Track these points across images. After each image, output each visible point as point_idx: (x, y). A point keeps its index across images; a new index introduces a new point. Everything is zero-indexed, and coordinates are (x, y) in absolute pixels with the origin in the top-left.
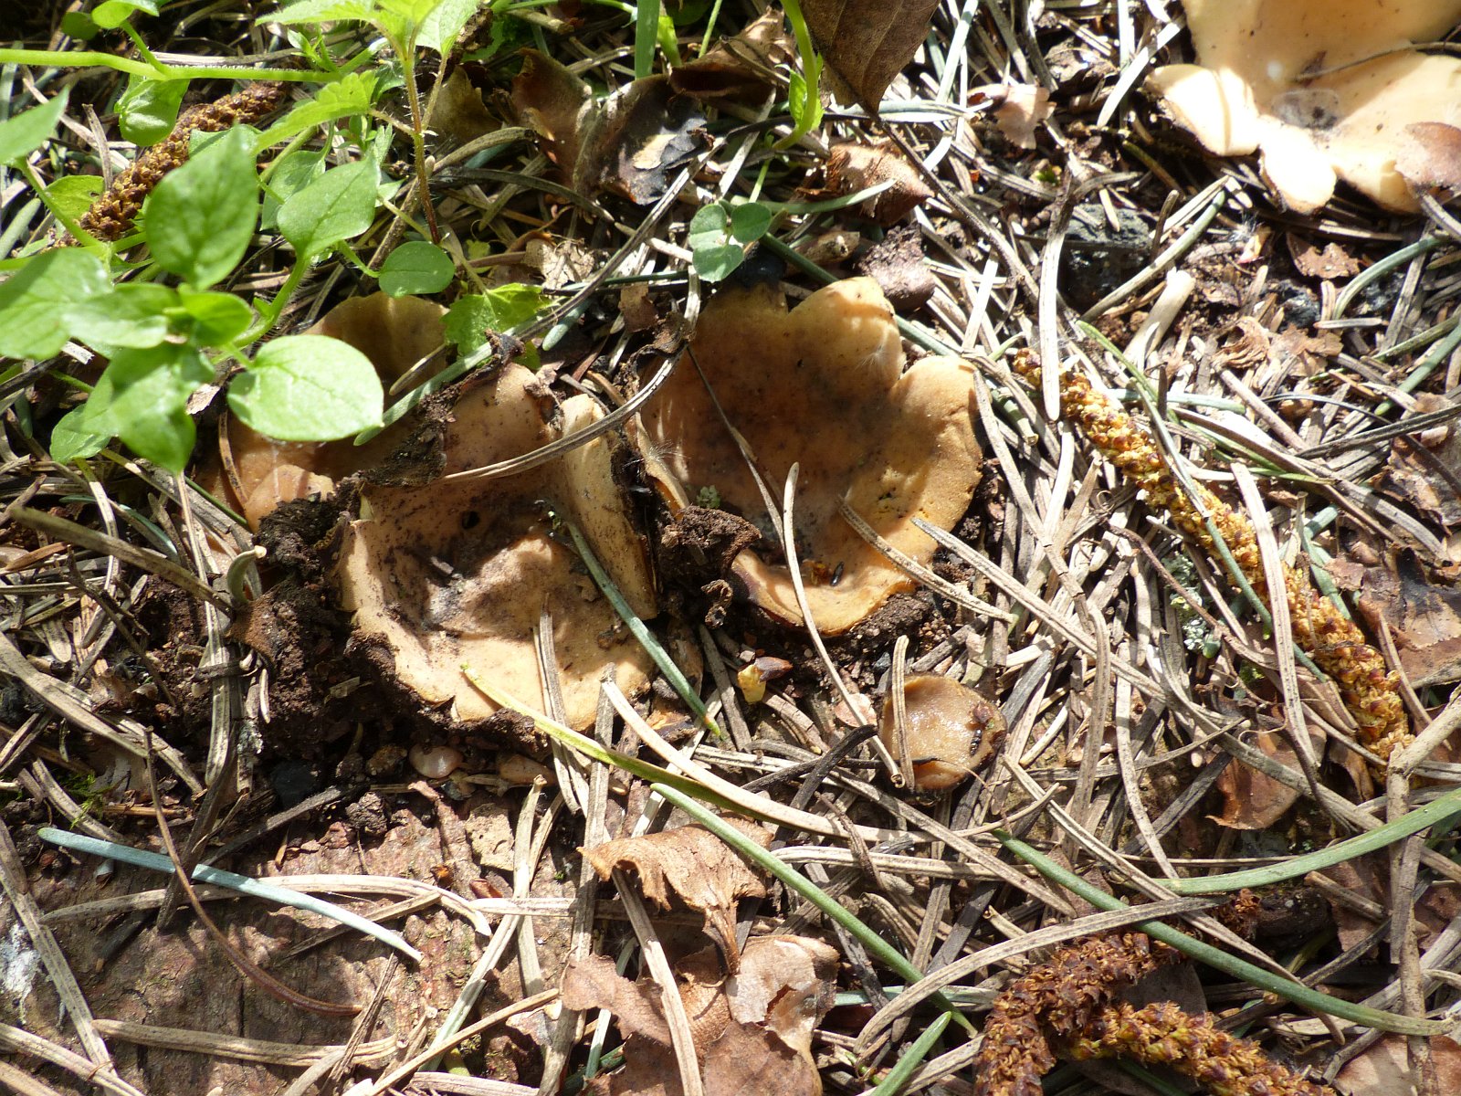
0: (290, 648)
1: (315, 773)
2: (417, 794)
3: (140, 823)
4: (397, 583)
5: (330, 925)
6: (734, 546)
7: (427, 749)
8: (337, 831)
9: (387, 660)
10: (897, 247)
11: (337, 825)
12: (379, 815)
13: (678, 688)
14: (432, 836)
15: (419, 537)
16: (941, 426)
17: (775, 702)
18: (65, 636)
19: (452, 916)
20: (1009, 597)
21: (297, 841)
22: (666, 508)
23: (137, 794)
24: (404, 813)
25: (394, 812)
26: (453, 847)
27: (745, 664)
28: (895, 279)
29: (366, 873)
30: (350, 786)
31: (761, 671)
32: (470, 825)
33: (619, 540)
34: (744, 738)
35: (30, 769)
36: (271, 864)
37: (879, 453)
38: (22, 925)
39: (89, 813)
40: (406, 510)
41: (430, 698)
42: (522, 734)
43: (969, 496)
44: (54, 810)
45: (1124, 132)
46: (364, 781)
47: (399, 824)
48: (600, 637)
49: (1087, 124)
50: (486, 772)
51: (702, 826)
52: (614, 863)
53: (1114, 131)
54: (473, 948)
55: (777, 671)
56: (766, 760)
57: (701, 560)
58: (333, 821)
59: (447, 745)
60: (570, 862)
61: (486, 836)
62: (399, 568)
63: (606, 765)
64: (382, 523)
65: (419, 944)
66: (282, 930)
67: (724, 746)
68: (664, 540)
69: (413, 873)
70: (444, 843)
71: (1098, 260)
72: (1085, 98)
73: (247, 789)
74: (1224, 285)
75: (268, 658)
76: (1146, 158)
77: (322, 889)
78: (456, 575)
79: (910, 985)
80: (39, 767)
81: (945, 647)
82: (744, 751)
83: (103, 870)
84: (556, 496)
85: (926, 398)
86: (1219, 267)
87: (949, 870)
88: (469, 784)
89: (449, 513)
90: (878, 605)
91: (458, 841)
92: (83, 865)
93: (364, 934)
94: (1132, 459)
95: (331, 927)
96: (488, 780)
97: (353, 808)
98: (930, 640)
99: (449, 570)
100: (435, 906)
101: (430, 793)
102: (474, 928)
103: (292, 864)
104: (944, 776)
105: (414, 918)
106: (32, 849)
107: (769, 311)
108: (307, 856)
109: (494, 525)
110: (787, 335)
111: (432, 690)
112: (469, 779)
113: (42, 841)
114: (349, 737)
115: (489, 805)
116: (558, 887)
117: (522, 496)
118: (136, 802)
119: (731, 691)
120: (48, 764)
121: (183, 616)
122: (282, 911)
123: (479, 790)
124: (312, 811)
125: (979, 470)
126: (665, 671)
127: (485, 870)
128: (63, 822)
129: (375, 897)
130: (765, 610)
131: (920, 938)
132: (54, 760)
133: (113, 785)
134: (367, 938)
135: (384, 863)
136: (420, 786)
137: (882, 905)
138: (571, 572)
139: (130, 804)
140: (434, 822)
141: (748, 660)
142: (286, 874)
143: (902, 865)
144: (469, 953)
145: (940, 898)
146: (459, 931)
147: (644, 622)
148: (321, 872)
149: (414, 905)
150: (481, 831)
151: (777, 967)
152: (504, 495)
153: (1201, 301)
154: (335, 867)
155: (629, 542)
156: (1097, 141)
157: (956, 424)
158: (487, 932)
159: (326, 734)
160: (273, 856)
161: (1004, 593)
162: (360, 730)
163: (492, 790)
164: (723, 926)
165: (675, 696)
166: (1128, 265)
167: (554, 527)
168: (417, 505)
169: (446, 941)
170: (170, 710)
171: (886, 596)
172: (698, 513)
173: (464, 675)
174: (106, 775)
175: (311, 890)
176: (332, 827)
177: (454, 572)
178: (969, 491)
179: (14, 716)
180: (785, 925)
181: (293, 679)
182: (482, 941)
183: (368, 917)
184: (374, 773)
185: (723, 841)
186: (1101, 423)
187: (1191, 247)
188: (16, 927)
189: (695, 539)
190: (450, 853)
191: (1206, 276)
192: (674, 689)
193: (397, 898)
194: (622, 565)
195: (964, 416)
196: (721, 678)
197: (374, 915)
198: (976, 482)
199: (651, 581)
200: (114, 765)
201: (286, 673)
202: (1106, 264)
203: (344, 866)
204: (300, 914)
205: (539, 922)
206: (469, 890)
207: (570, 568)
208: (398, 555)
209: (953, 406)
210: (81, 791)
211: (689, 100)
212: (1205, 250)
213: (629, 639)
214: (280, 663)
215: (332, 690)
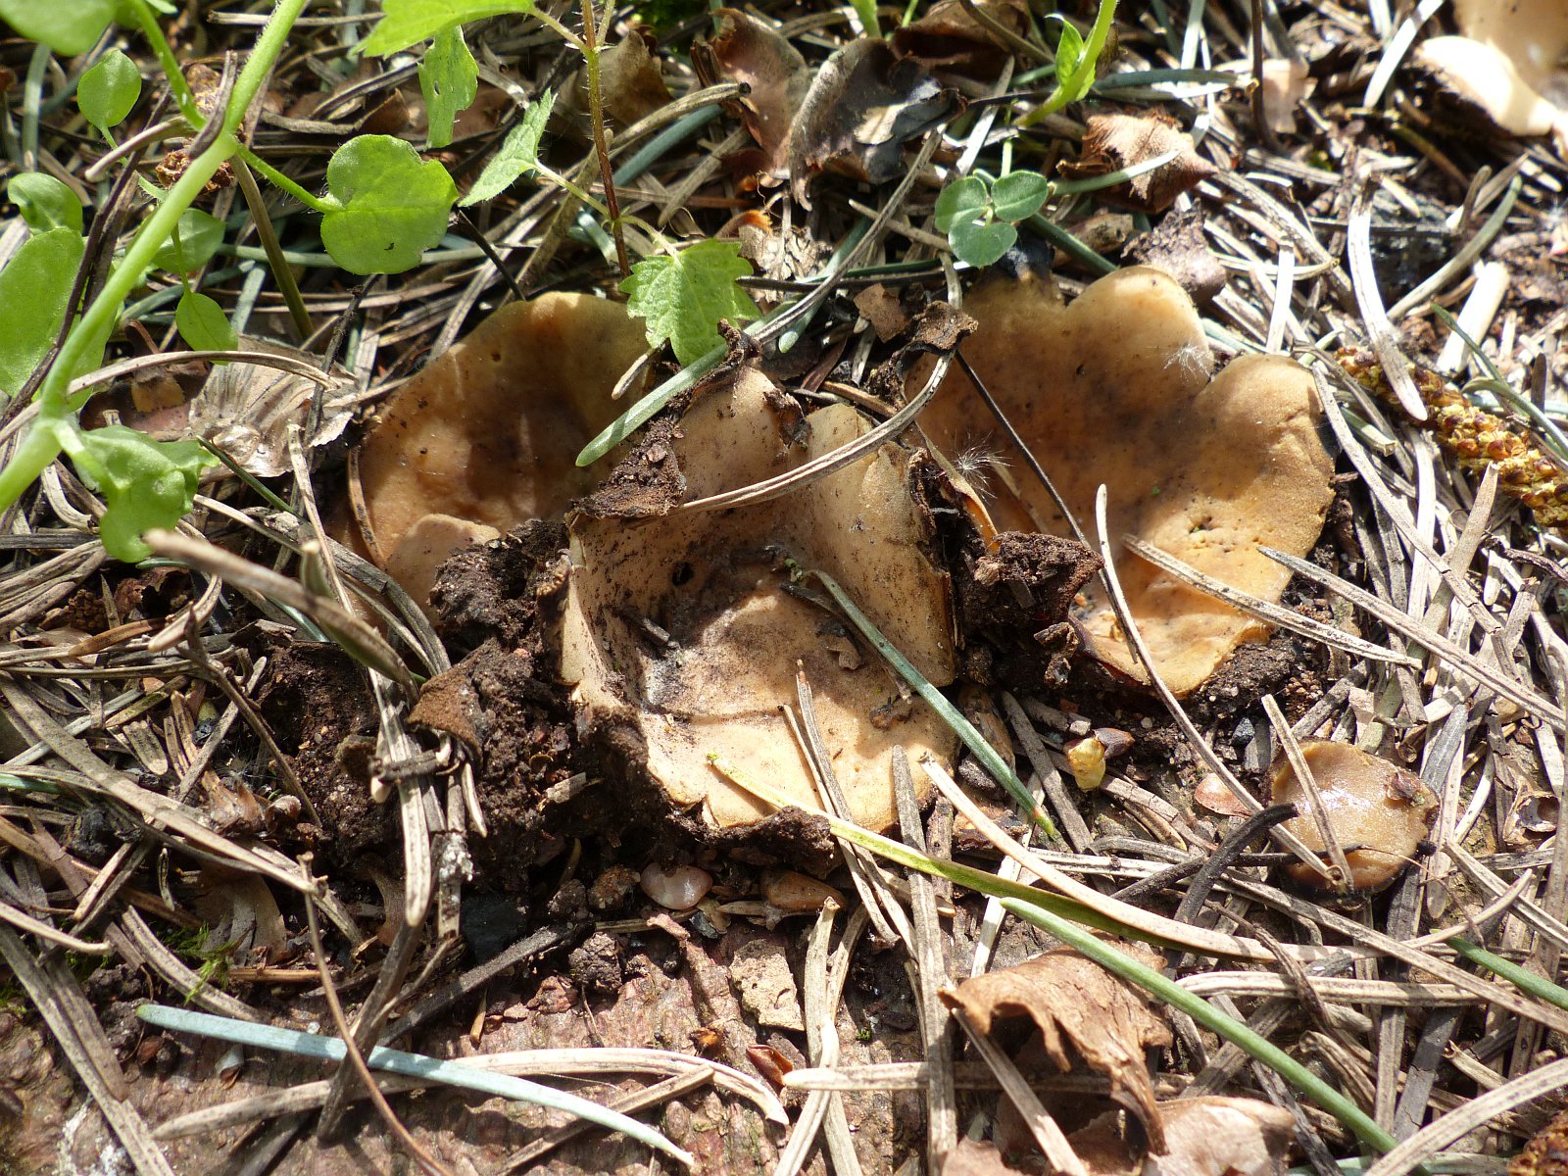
0: (498, 735)
1: (522, 909)
2: (659, 931)
3: (276, 991)
4: (610, 652)
5: (558, 1122)
6: (1075, 579)
7: (669, 868)
8: (552, 989)
9: (638, 744)
10: (1177, 232)
11: (551, 981)
12: (613, 963)
13: (996, 773)
14: (682, 989)
15: (628, 594)
16: (1277, 435)
17: (1118, 787)
18: (155, 741)
19: (728, 1098)
20: (1404, 638)
21: (500, 1005)
22: (976, 534)
23: (268, 954)
24: (640, 958)
25: (629, 959)
26: (716, 1002)
27: (1077, 738)
28: (1179, 269)
29: (599, 1045)
30: (570, 925)
31: (1105, 747)
32: (737, 971)
33: (908, 582)
34: (1083, 837)
35: (119, 922)
36: (465, 1040)
37: (1182, 477)
38: (119, 1144)
39: (210, 982)
40: (618, 556)
41: (680, 798)
42: (816, 840)
43: (1321, 520)
44: (155, 977)
45: (1391, 114)
46: (588, 918)
47: (638, 975)
48: (873, 714)
49: (1346, 106)
50: (749, 898)
51: (1078, 953)
52: (991, 1007)
53: (1379, 114)
54: (763, 1142)
55: (1122, 746)
56: (1124, 862)
57: (1026, 601)
58: (543, 976)
59: (694, 864)
60: (874, 1014)
61: (760, 984)
62: (609, 633)
63: (927, 876)
64: (595, 571)
65: (687, 1141)
66: (492, 1134)
67: (1057, 848)
68: (978, 575)
69: (663, 1042)
70: (700, 997)
71: (1397, 251)
72: (1343, 78)
73: (452, 933)
74: (1540, 280)
75: (473, 747)
76: (1421, 142)
77: (544, 1070)
78: (672, 644)
79: (1381, 1155)
80: (132, 918)
81: (1323, 707)
82: (1088, 852)
83: (230, 1062)
84: (793, 539)
85: (1254, 401)
86: (1530, 260)
87: (1403, 994)
88: (724, 916)
89: (662, 562)
90: (1225, 660)
91: (721, 995)
92: (197, 1055)
93: (608, 1130)
94: (1516, 467)
95: (560, 1124)
96: (752, 908)
97: (578, 955)
98: (1302, 698)
99: (665, 637)
100: (706, 1087)
101: (678, 930)
102: (762, 1113)
103: (494, 1038)
104: (1372, 869)
105: (676, 1104)
106: (128, 1038)
107: (1043, 305)
108: (512, 1027)
109: (712, 580)
110: (1066, 333)
111: (679, 788)
112: (726, 908)
113: (142, 1022)
114: (563, 858)
115: (758, 942)
116: (864, 1051)
117: (746, 542)
118: (268, 963)
119: (1056, 776)
120: (144, 915)
121: (325, 705)
122: (489, 1106)
123: (736, 921)
124: (517, 965)
125: (1331, 486)
126: (977, 751)
127: (764, 1033)
128: (172, 996)
129: (616, 1077)
130: (1107, 665)
131: (1381, 1090)
132: (150, 908)
133: (232, 942)
134: (612, 1137)
135: (624, 1030)
136: (662, 921)
137: (1328, 1049)
138: (818, 635)
139: (262, 965)
140: (682, 969)
141: (1083, 732)
142: (486, 1052)
143: (1346, 991)
144: (758, 1149)
145: (1392, 1035)
146: (740, 1119)
147: (941, 689)
148: (535, 1047)
149: (678, 1087)
150: (754, 978)
151: (1213, 1142)
152: (726, 540)
153: (1516, 298)
154: (555, 1039)
155: (924, 584)
156: (1359, 126)
157: (1296, 431)
158: (784, 1119)
159: (538, 854)
160: (467, 1029)
161: (1396, 632)
162: (577, 849)
163: (758, 922)
164: (1138, 1086)
165: (993, 785)
166: (1428, 258)
167: (793, 579)
168: (629, 551)
169: (725, 1135)
170: (318, 832)
171: (1233, 647)
172: (1020, 539)
173: (713, 768)
174: (220, 929)
175: (530, 1072)
176: (545, 983)
177: (670, 639)
178: (1321, 513)
179: (98, 847)
180: (1197, 1084)
181: (504, 777)
182: (775, 1131)
183: (614, 1108)
184: (602, 906)
185: (1108, 971)
186: (1466, 426)
187: (1494, 240)
188: (110, 1149)
189: (1018, 573)
190: (712, 1011)
191: (1516, 270)
192: (989, 774)
193: (649, 1079)
194: (908, 616)
195: (1304, 422)
196: (1040, 760)
197: (621, 1105)
198: (1329, 501)
199: (951, 633)
200: (231, 914)
201: (496, 769)
202: (1405, 256)
203: (567, 1037)
204: (512, 1108)
205: (848, 1100)
206: (747, 1062)
207: (816, 630)
208: (607, 615)
209: (1290, 410)
210: (192, 951)
211: (914, 66)
212: (1508, 242)
213: (917, 712)
214: (487, 755)
215: (549, 791)
